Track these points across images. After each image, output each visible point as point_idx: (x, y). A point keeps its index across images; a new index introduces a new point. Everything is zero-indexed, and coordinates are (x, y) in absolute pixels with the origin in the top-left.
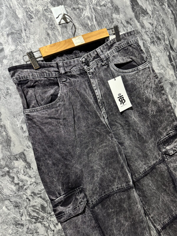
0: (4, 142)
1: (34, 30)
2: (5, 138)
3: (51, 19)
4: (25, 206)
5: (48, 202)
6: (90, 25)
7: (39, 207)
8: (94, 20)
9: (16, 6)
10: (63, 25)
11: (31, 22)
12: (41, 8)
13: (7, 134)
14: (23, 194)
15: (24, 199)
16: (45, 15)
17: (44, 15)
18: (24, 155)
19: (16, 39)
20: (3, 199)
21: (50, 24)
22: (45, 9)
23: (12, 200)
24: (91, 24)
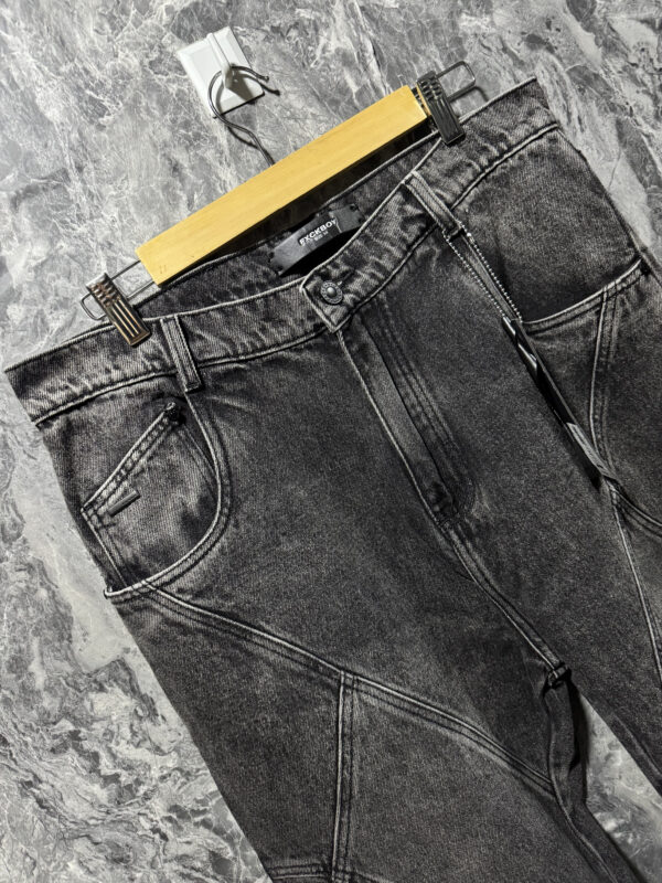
0: (44, 626)
1: (116, 161)
2: (49, 611)
3: (180, 99)
4: (149, 859)
5: (236, 840)
6: (354, 89)
7: (202, 862)
8: (373, 64)
9: (34, 73)
10: (235, 112)
11: (101, 127)
12: (135, 62)
13: (54, 595)
14: (139, 814)
15: (144, 833)
16: (157, 88)
17: (150, 86)
18: (127, 669)
19: (49, 215)
20: (67, 835)
21: (179, 122)
22: (151, 63)
23: (99, 839)
24: (357, 83)
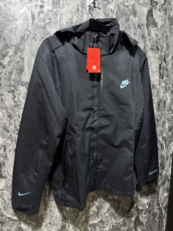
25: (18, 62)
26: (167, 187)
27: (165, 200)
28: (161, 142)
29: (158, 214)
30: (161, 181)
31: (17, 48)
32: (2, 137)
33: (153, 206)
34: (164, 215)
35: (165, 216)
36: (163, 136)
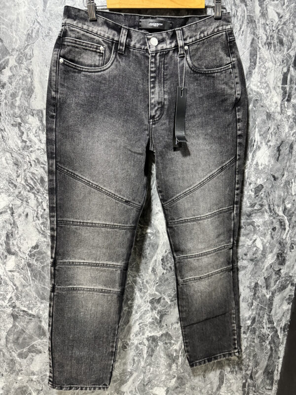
25: (24, 77)
26: (290, 295)
27: (283, 316)
28: (280, 218)
29: (270, 336)
30: (278, 285)
31: (21, 53)
32: (8, 194)
33: (260, 324)
34: (281, 340)
35: (283, 342)
36: (285, 207)
